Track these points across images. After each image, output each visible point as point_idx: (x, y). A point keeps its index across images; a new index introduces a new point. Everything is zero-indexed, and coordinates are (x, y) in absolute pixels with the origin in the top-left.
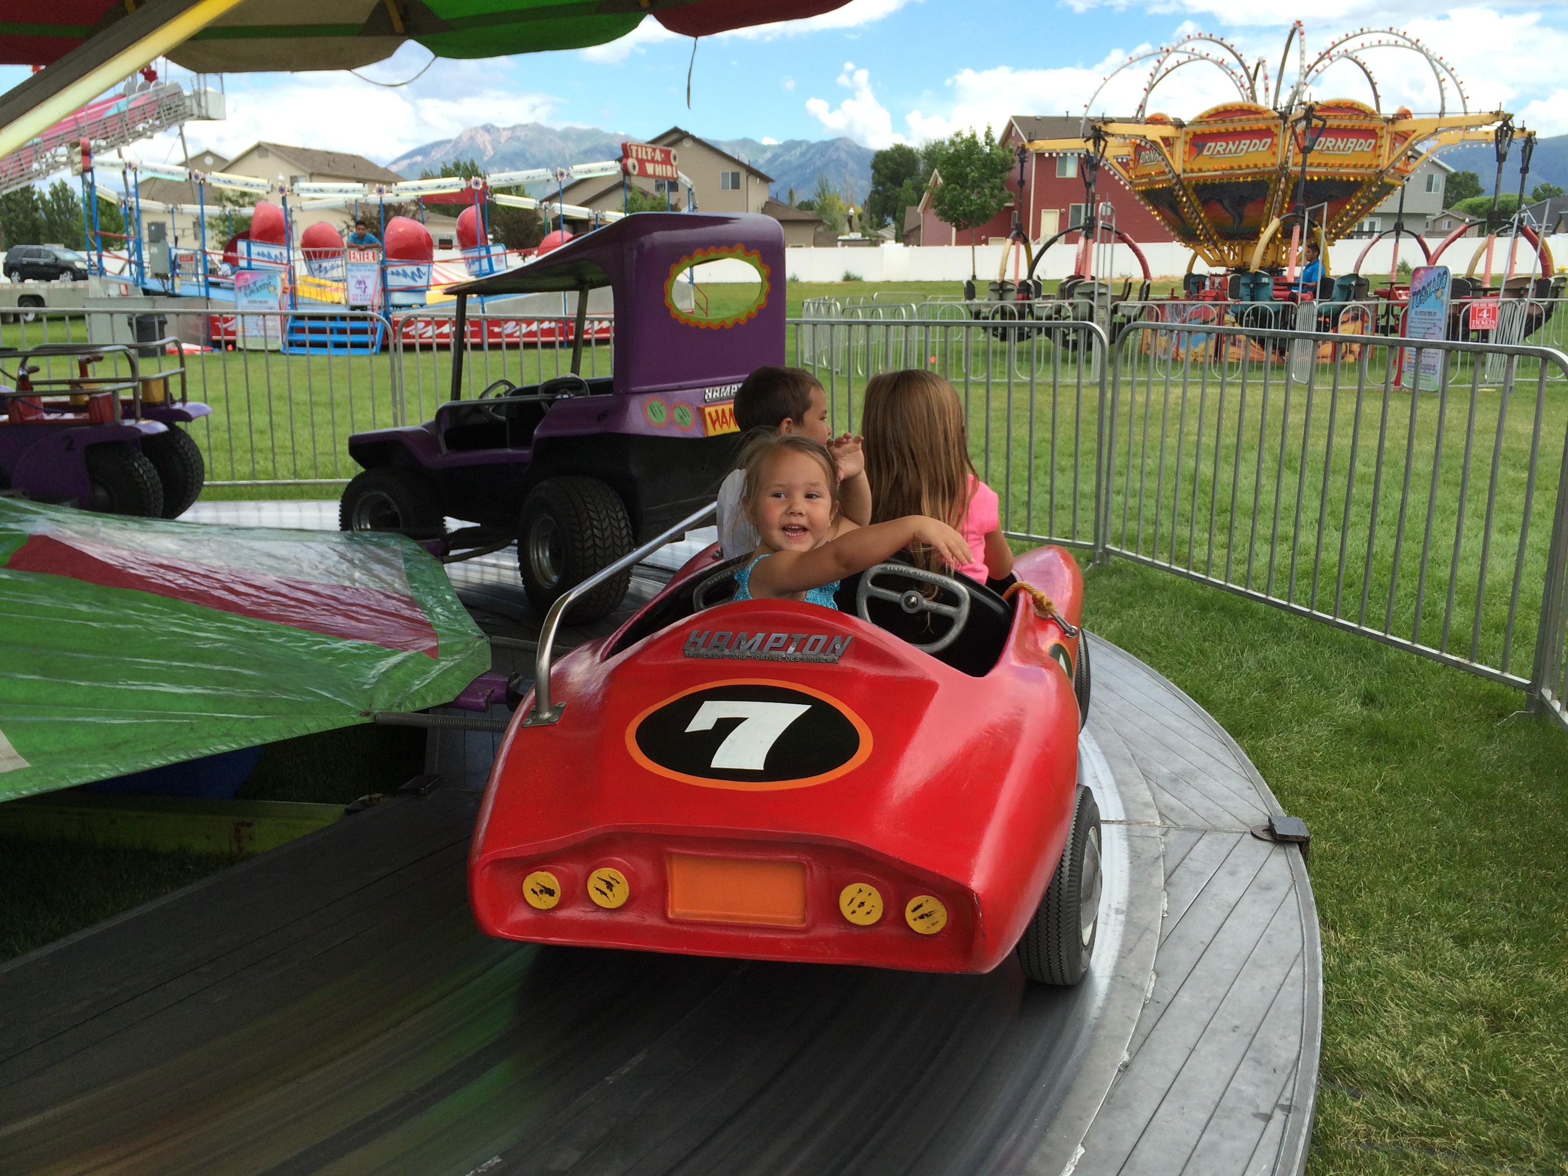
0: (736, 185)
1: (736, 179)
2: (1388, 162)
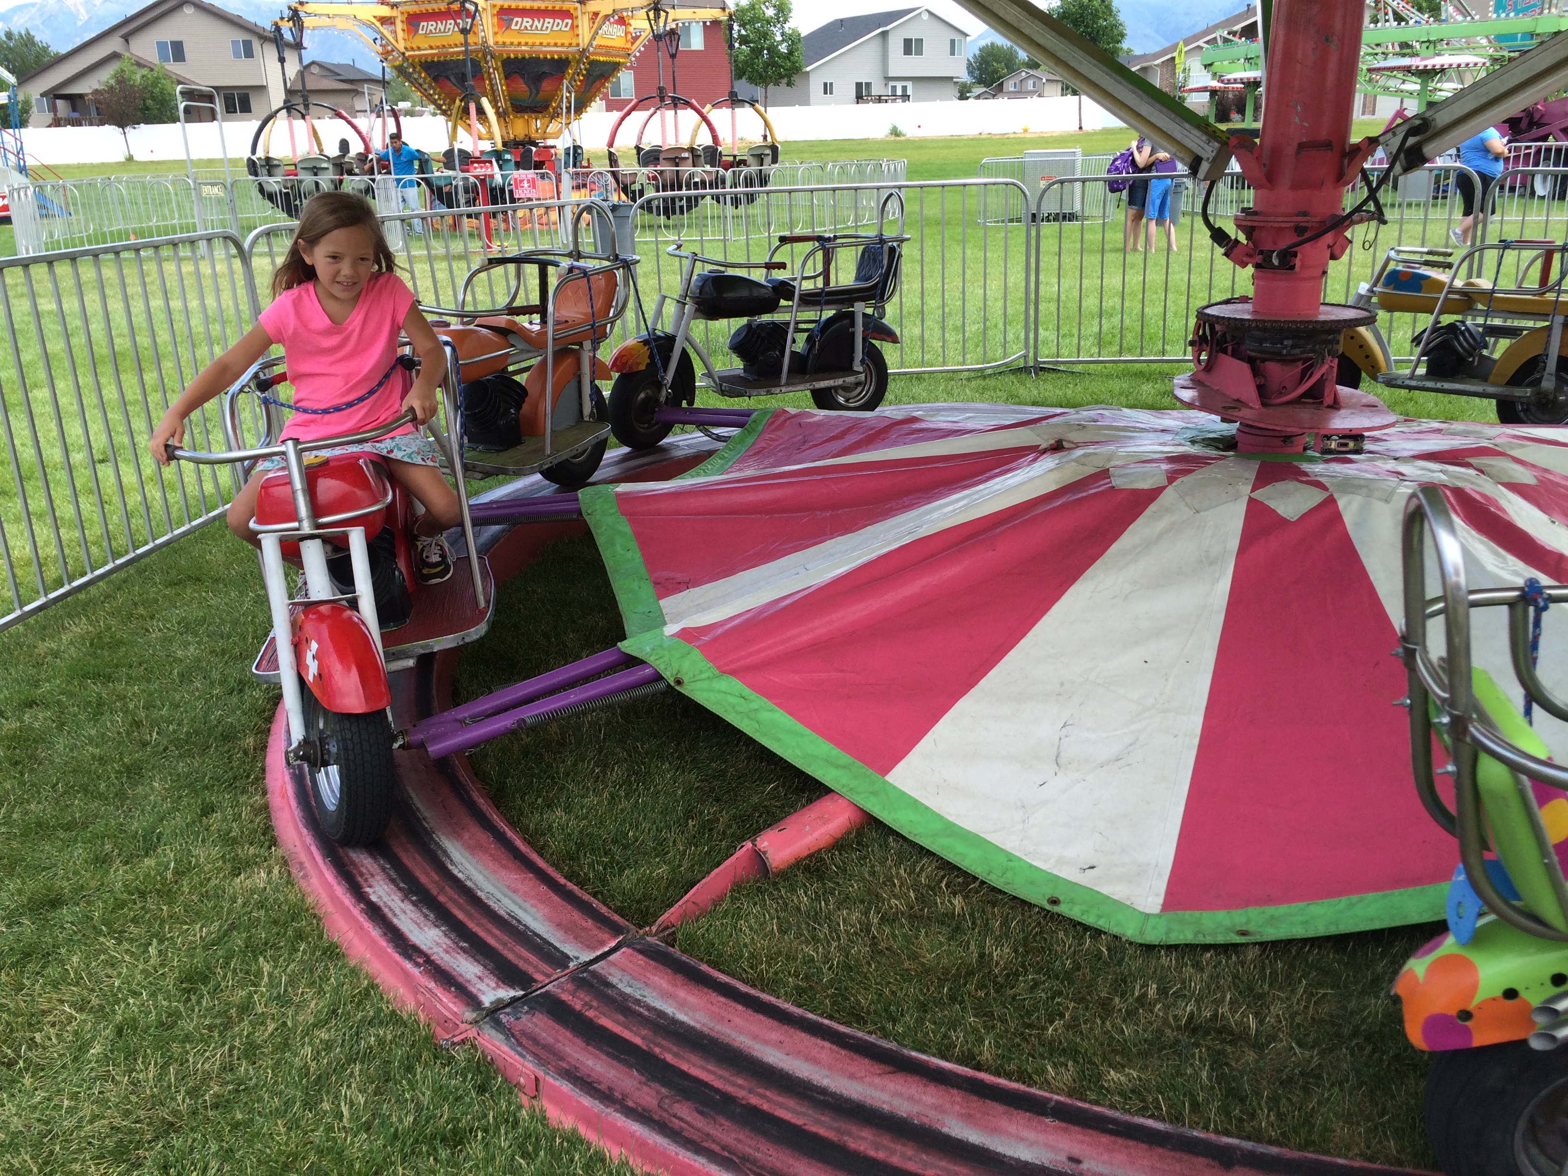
0: (249, 54)
1: (249, 46)
2: (586, 41)
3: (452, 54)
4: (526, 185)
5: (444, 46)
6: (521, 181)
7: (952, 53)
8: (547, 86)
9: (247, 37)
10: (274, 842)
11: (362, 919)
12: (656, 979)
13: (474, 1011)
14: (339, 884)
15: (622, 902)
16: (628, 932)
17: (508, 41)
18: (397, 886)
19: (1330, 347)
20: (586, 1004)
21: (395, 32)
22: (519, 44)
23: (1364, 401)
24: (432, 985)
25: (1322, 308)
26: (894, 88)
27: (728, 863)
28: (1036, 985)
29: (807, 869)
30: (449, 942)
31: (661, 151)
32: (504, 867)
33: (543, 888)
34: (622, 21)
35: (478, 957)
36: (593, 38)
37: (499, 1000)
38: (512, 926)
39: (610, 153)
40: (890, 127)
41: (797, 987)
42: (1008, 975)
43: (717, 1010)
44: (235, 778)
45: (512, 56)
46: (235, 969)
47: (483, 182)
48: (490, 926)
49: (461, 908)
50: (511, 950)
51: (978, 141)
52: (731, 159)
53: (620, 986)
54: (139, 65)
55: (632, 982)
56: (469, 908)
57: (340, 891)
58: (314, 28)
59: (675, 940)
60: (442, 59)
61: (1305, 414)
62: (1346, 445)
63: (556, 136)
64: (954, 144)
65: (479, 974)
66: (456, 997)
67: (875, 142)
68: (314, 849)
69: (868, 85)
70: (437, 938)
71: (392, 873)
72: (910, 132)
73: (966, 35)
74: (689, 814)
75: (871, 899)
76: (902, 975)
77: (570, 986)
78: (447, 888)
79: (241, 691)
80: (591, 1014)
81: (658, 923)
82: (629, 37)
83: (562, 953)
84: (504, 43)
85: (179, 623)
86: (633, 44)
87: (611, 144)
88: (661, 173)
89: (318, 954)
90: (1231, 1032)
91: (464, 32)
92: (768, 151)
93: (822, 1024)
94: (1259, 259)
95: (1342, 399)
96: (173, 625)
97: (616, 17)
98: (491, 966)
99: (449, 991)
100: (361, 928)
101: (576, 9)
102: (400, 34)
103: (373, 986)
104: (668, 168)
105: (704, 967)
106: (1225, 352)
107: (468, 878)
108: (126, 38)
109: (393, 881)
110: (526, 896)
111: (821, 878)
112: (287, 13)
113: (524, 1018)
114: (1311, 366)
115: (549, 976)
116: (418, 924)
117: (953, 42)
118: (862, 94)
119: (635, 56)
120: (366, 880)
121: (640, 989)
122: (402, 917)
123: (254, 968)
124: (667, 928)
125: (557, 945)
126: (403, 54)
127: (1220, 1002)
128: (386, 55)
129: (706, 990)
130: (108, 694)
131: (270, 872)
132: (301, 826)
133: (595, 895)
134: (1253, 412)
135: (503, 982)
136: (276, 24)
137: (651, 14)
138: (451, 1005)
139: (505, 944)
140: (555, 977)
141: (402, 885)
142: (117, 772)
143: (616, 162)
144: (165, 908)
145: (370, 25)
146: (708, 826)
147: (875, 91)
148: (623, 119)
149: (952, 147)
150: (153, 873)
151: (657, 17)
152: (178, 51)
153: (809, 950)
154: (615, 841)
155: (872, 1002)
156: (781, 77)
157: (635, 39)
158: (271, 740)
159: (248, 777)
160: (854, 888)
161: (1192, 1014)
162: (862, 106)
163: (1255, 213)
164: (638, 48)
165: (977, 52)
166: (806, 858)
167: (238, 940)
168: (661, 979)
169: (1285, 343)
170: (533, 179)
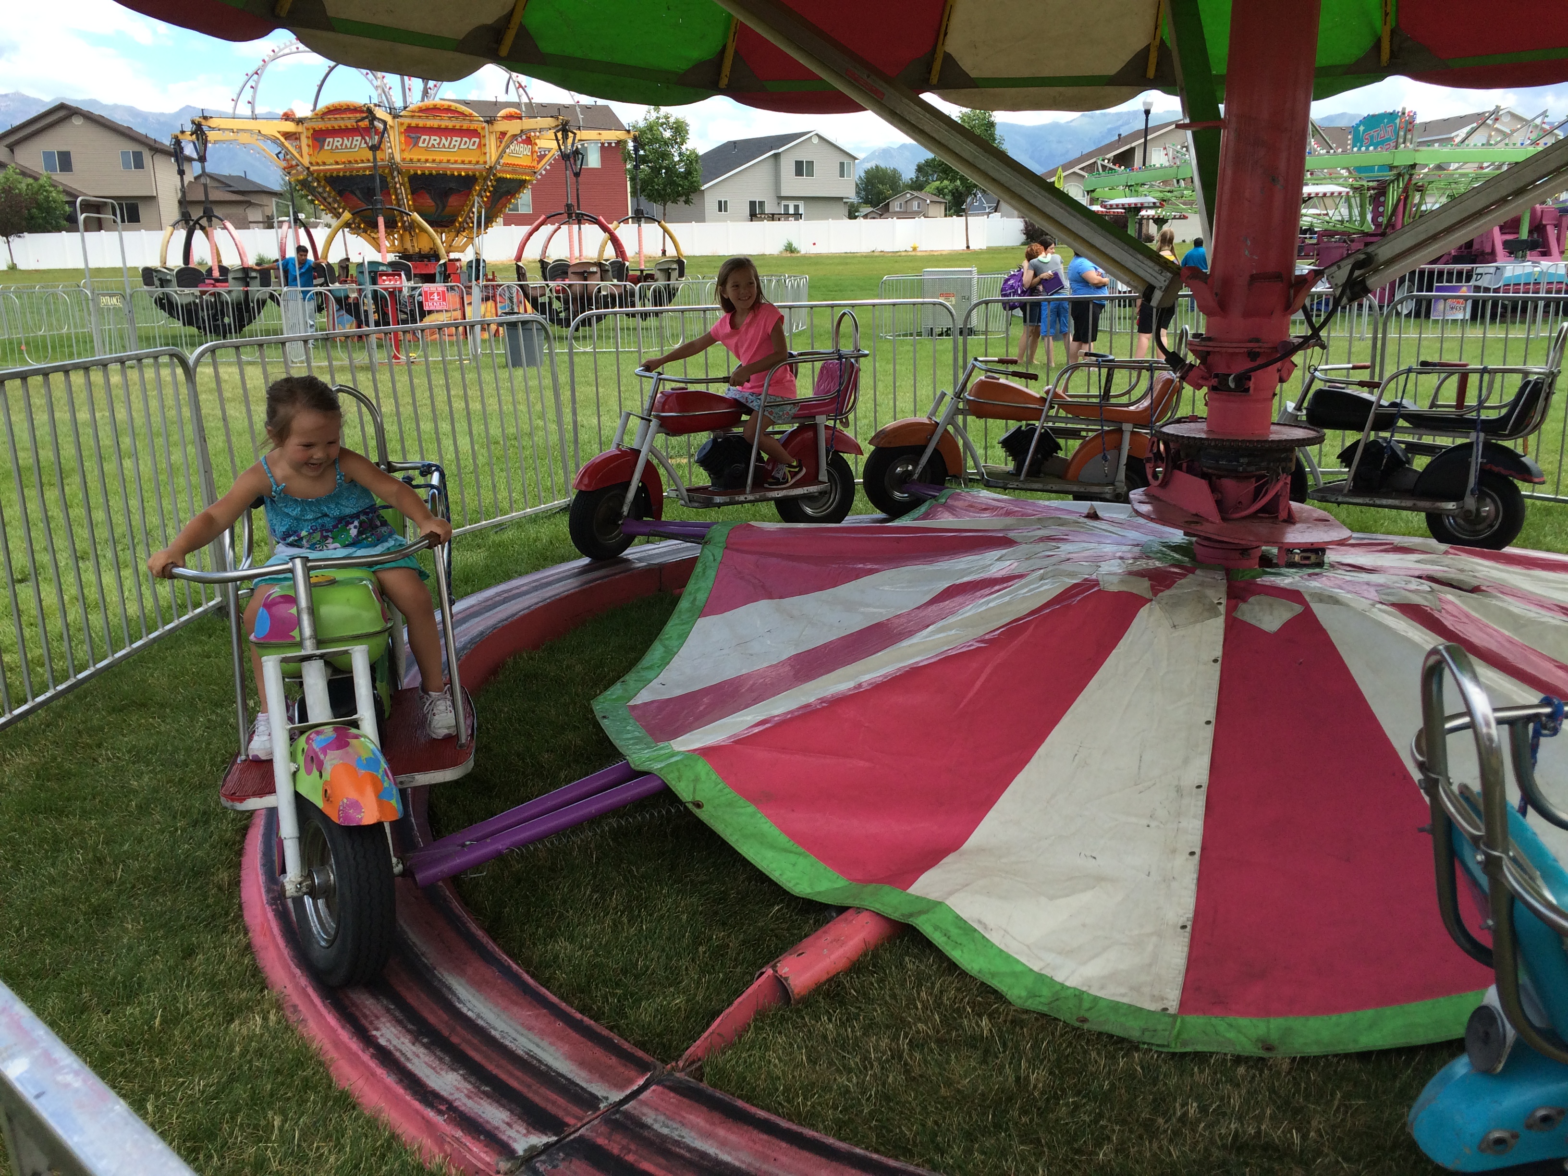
0: (139, 165)
1: (138, 157)
2: (494, 159)
3: (358, 169)
4: (436, 297)
5: (350, 162)
6: (432, 294)
7: (842, 175)
8: (453, 201)
9: (138, 148)
10: (264, 986)
11: (373, 1064)
12: (692, 1117)
13: (508, 1160)
14: (343, 1027)
15: (642, 1036)
16: (655, 1068)
17: (415, 158)
18: (405, 1027)
19: (1283, 464)
20: (623, 1148)
21: (300, 147)
22: (427, 161)
23: (1315, 515)
24: (459, 1134)
25: (1273, 428)
26: (787, 207)
27: (750, 990)
28: (1077, 1106)
29: (827, 995)
30: (469, 1087)
31: (568, 266)
32: (516, 1003)
33: (559, 1024)
34: (529, 141)
35: (504, 1101)
36: (501, 156)
37: (532, 1148)
38: (534, 1066)
39: (518, 267)
40: (785, 243)
41: (837, 1121)
42: (1048, 1100)
43: (761, 1149)
44: (213, 916)
45: (419, 172)
46: (242, 1125)
47: (392, 294)
48: (510, 1067)
49: (476, 1049)
50: (536, 1093)
51: (872, 258)
52: (638, 273)
53: (656, 1126)
54: (24, 174)
55: (667, 1121)
56: (484, 1048)
57: (345, 1035)
58: (216, 142)
59: (702, 1075)
60: (348, 174)
61: (1262, 528)
62: (1308, 558)
63: (462, 250)
64: (849, 261)
65: (507, 1120)
66: (486, 1146)
67: (771, 256)
68: (310, 990)
69: (762, 203)
70: (456, 1083)
71: (397, 1014)
72: (805, 248)
73: (855, 159)
74: (697, 941)
75: (897, 1024)
76: (942, 1104)
77: (603, 1129)
78: (459, 1028)
79: (206, 822)
80: (630, 1158)
81: (684, 1057)
82: (535, 156)
83: (591, 1094)
84: (411, 160)
85: (129, 752)
86: (539, 162)
87: (519, 258)
88: (570, 286)
89: (330, 1103)
90: (1276, 1149)
91: (374, 148)
92: (675, 266)
93: (871, 1160)
94: (1214, 382)
95: (1297, 515)
96: (123, 754)
97: (524, 137)
98: (518, 1110)
99: (479, 1140)
100: (373, 1074)
101: (483, 128)
102: (305, 149)
103: (394, 1137)
104: (577, 282)
105: (740, 1103)
106: (1180, 468)
107: (478, 1016)
108: (11, 148)
109: (399, 1022)
110: (542, 1033)
111: (842, 1003)
112: (189, 128)
113: (561, 1166)
114: (1266, 483)
115: (580, 1119)
116: (434, 1069)
117: (842, 164)
118: (755, 212)
119: (541, 174)
120: (371, 1023)
121: (677, 1129)
122: (416, 1060)
123: (263, 1123)
124: (693, 1062)
125: (584, 1085)
126: (308, 168)
127: (1259, 1119)
128: (288, 169)
129: (746, 1127)
130: (63, 830)
131: (265, 1019)
132: (293, 966)
133: (611, 1029)
134: (1214, 526)
135: (534, 1128)
136: (176, 138)
137: (560, 135)
138: (483, 1155)
139: (529, 1087)
140: (587, 1120)
141: (410, 1026)
142: (85, 914)
143: (524, 275)
144: (157, 1060)
145: (275, 140)
146: (719, 952)
147: (768, 210)
148: (531, 234)
149: (847, 264)
150: (139, 1023)
151: (565, 137)
152: (65, 161)
153: (842, 1080)
154: (625, 972)
155: (917, 1133)
156: (680, 195)
157: (541, 157)
158: (243, 873)
159: (227, 914)
160: (878, 1013)
161: (1237, 1131)
162: (755, 224)
163: (1209, 339)
164: (543, 166)
165: (863, 175)
166: (825, 984)
167: (241, 1092)
168: (697, 1118)
169: (1242, 460)
170: (443, 292)
